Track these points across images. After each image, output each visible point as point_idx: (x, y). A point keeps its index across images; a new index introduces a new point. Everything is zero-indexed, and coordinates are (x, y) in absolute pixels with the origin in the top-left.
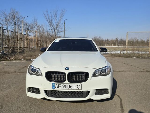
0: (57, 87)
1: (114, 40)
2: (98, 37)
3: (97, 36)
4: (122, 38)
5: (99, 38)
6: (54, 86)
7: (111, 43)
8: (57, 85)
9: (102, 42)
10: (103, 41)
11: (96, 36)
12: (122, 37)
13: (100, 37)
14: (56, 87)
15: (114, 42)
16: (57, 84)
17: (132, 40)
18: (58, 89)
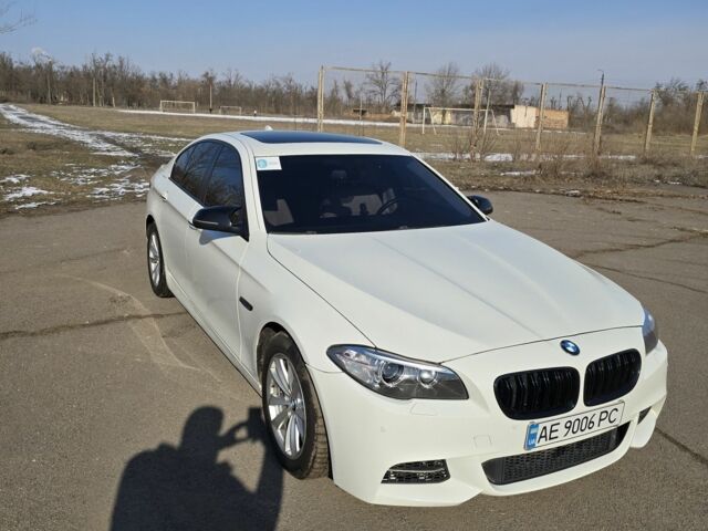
0: (545, 436)
1: (194, 82)
2: (115, 61)
3: (108, 57)
4: (234, 73)
5: (121, 67)
6: (534, 436)
7: (184, 99)
8: (545, 428)
9: (139, 91)
10: (139, 81)
11: (101, 55)
12: (229, 70)
13: (125, 63)
14: (541, 437)
15: (196, 91)
16: (544, 425)
17: (274, 87)
18: (549, 442)
